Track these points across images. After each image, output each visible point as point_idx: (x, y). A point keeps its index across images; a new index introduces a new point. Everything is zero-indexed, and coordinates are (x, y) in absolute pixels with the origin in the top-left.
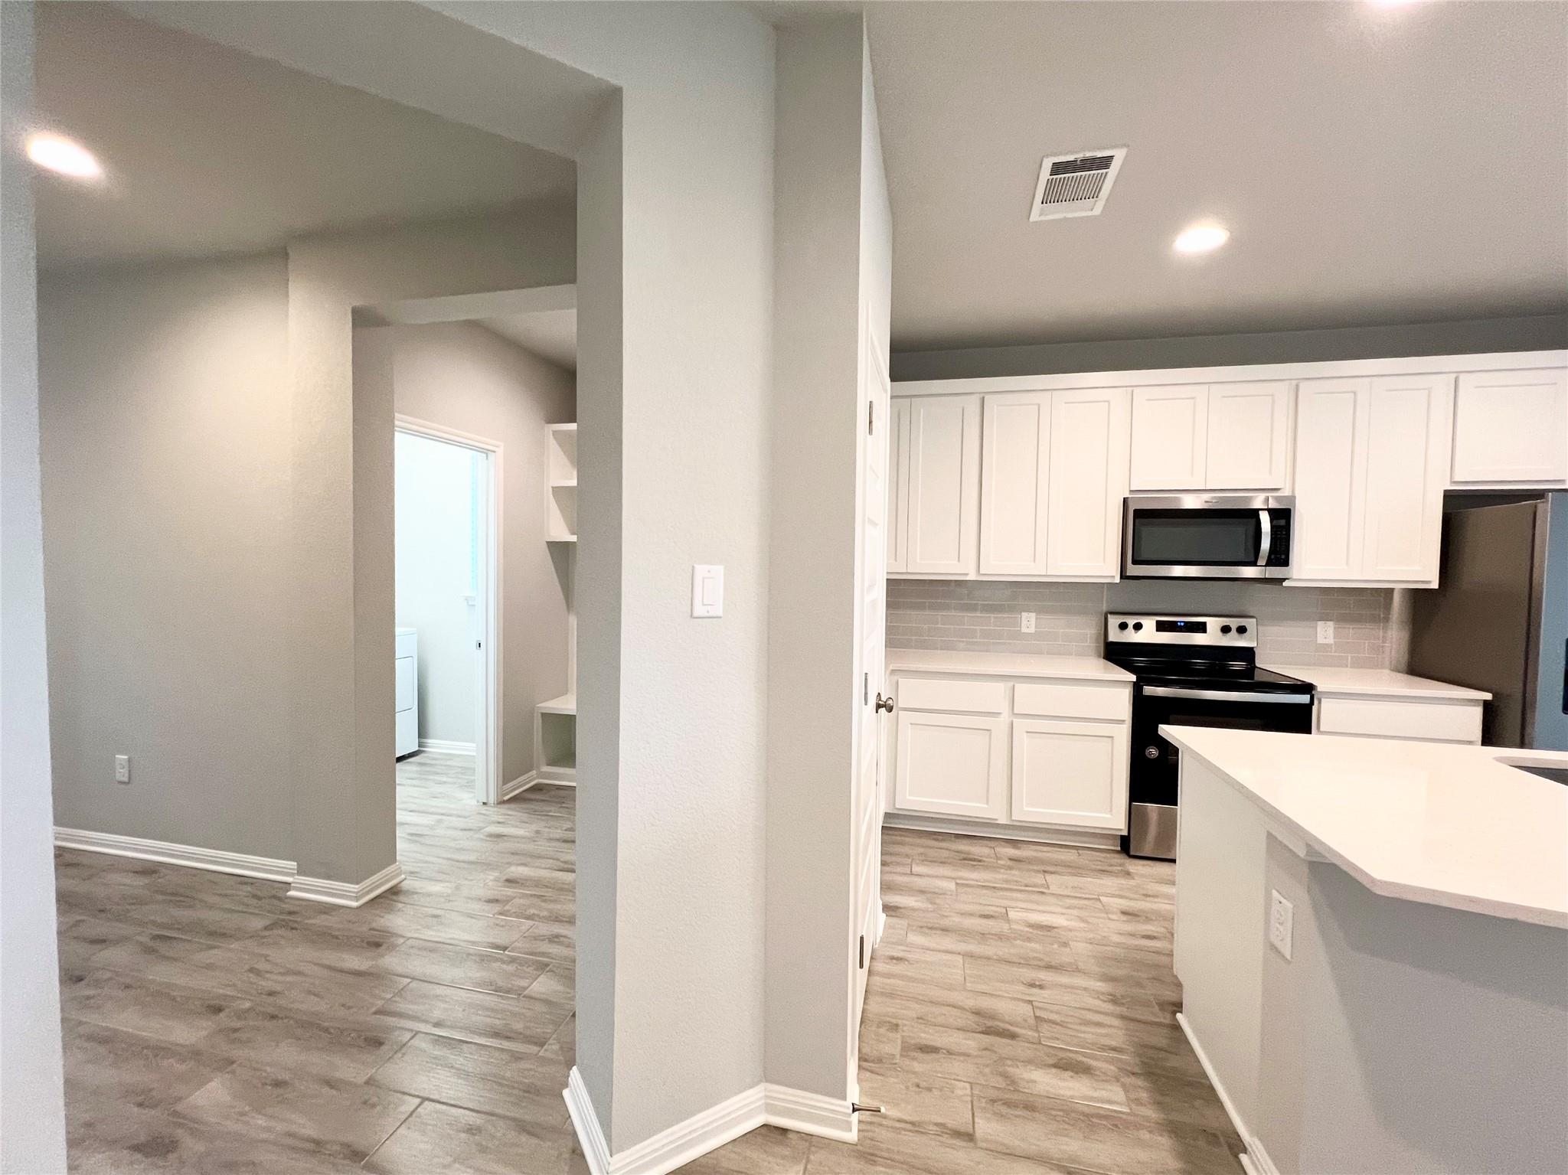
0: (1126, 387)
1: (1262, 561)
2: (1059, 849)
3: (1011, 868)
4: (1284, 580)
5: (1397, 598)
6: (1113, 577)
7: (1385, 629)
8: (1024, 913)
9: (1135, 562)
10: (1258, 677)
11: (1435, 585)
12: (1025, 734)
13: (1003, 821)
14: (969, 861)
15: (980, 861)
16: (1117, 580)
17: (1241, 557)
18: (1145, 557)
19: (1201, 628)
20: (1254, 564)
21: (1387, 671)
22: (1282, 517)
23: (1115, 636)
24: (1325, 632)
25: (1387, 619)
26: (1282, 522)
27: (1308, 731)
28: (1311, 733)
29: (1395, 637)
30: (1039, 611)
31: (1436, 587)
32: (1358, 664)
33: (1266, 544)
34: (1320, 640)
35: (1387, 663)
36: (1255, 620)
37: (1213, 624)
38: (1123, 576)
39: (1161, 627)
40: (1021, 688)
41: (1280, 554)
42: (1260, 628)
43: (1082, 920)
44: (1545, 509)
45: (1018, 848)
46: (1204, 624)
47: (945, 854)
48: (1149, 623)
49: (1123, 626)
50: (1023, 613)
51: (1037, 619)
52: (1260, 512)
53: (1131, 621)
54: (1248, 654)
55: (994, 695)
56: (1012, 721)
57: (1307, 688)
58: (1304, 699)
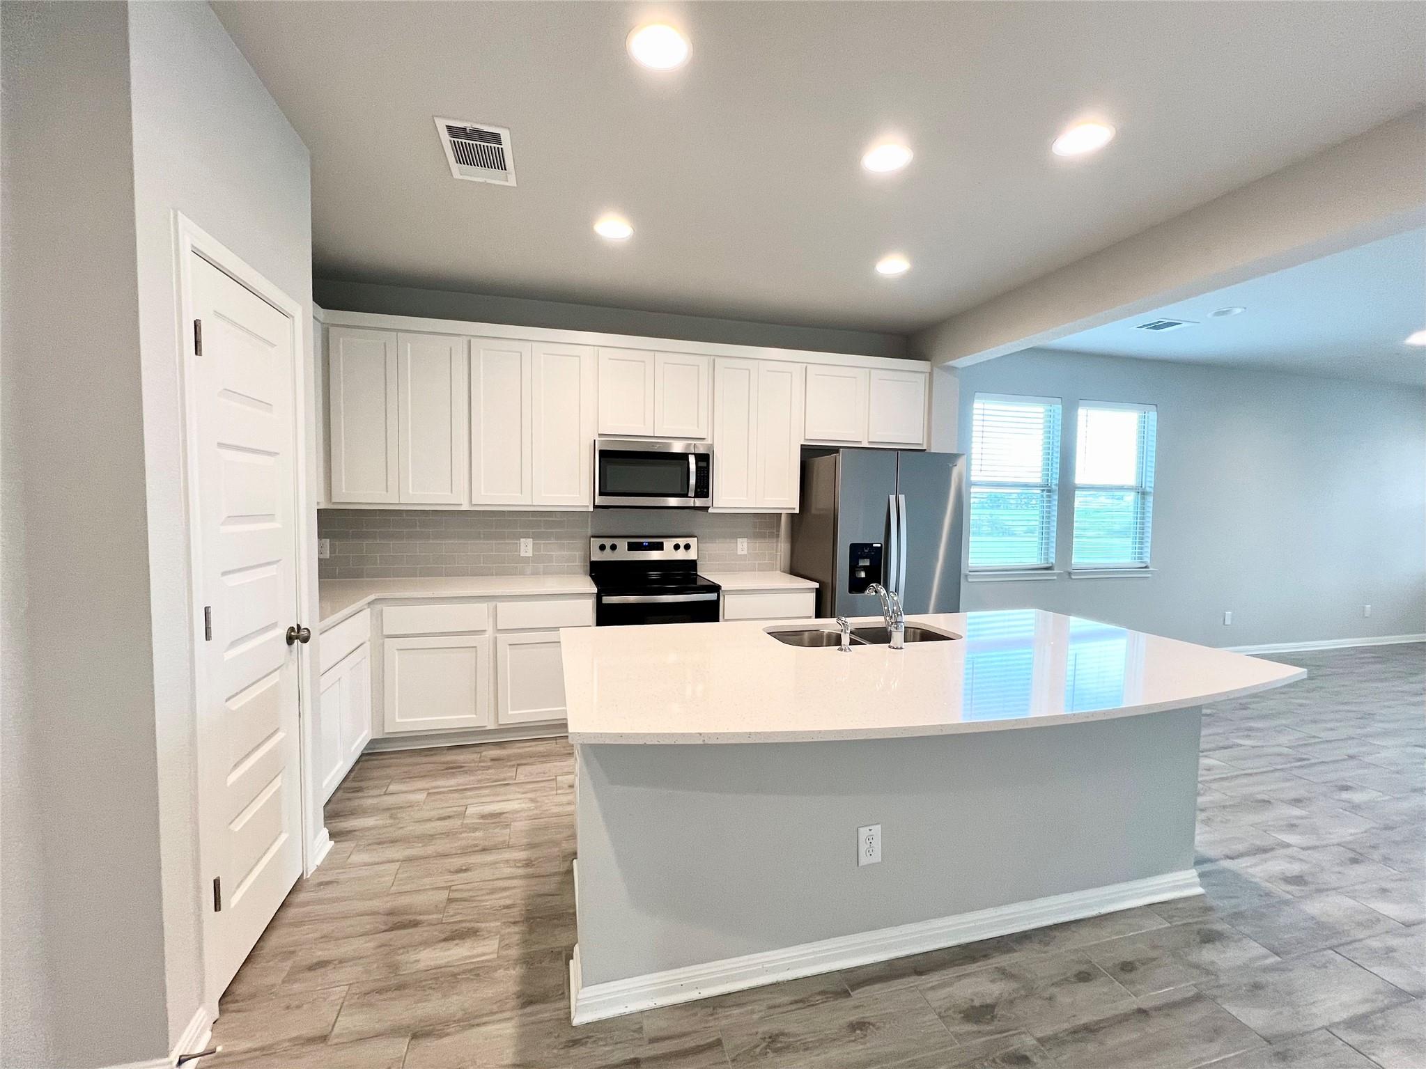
0: (594, 346)
1: (691, 494)
2: (540, 743)
3: (488, 768)
4: (707, 508)
5: (783, 519)
6: (588, 506)
7: (777, 542)
8: (478, 807)
9: (601, 494)
10: (700, 583)
11: (797, 511)
12: (508, 647)
13: (491, 727)
14: (453, 769)
15: (461, 767)
16: (591, 509)
17: (678, 491)
18: (609, 489)
19: (659, 547)
20: (686, 495)
21: (779, 572)
22: (704, 460)
23: (597, 556)
24: (743, 546)
25: (778, 536)
26: (703, 464)
27: (716, 619)
28: (718, 621)
29: (781, 548)
30: (535, 537)
31: (798, 512)
32: (762, 568)
33: (693, 481)
34: (740, 552)
35: (778, 566)
36: (696, 539)
37: (668, 544)
38: (595, 507)
39: (633, 547)
40: (502, 606)
41: (703, 489)
42: (699, 544)
43: (532, 800)
44: (840, 457)
45: (504, 748)
46: (662, 543)
47: (430, 767)
48: (623, 544)
49: (602, 548)
50: (522, 540)
51: (534, 544)
52: (690, 456)
53: (608, 543)
54: (692, 564)
55: (476, 615)
56: (496, 638)
57: (715, 588)
58: (712, 596)
